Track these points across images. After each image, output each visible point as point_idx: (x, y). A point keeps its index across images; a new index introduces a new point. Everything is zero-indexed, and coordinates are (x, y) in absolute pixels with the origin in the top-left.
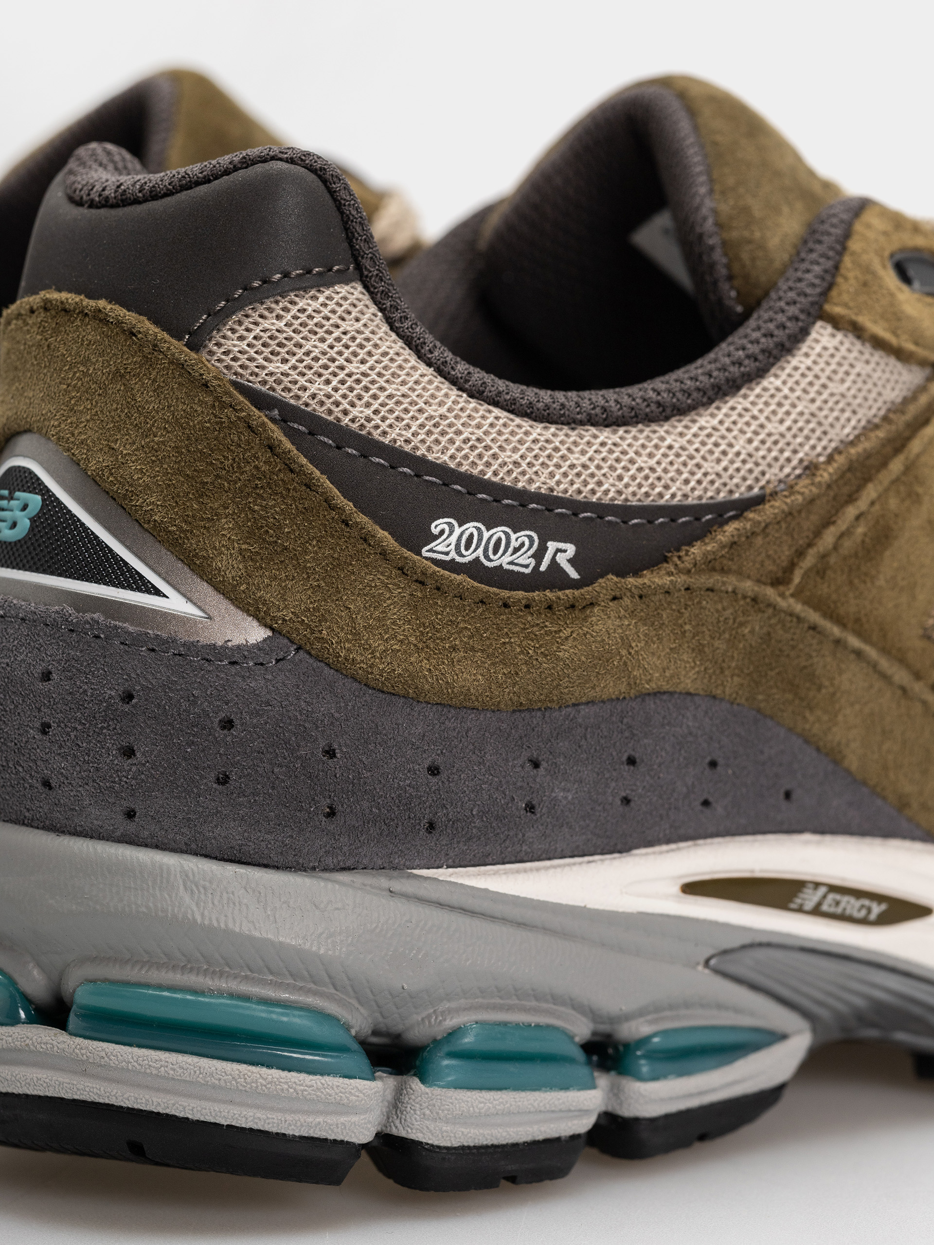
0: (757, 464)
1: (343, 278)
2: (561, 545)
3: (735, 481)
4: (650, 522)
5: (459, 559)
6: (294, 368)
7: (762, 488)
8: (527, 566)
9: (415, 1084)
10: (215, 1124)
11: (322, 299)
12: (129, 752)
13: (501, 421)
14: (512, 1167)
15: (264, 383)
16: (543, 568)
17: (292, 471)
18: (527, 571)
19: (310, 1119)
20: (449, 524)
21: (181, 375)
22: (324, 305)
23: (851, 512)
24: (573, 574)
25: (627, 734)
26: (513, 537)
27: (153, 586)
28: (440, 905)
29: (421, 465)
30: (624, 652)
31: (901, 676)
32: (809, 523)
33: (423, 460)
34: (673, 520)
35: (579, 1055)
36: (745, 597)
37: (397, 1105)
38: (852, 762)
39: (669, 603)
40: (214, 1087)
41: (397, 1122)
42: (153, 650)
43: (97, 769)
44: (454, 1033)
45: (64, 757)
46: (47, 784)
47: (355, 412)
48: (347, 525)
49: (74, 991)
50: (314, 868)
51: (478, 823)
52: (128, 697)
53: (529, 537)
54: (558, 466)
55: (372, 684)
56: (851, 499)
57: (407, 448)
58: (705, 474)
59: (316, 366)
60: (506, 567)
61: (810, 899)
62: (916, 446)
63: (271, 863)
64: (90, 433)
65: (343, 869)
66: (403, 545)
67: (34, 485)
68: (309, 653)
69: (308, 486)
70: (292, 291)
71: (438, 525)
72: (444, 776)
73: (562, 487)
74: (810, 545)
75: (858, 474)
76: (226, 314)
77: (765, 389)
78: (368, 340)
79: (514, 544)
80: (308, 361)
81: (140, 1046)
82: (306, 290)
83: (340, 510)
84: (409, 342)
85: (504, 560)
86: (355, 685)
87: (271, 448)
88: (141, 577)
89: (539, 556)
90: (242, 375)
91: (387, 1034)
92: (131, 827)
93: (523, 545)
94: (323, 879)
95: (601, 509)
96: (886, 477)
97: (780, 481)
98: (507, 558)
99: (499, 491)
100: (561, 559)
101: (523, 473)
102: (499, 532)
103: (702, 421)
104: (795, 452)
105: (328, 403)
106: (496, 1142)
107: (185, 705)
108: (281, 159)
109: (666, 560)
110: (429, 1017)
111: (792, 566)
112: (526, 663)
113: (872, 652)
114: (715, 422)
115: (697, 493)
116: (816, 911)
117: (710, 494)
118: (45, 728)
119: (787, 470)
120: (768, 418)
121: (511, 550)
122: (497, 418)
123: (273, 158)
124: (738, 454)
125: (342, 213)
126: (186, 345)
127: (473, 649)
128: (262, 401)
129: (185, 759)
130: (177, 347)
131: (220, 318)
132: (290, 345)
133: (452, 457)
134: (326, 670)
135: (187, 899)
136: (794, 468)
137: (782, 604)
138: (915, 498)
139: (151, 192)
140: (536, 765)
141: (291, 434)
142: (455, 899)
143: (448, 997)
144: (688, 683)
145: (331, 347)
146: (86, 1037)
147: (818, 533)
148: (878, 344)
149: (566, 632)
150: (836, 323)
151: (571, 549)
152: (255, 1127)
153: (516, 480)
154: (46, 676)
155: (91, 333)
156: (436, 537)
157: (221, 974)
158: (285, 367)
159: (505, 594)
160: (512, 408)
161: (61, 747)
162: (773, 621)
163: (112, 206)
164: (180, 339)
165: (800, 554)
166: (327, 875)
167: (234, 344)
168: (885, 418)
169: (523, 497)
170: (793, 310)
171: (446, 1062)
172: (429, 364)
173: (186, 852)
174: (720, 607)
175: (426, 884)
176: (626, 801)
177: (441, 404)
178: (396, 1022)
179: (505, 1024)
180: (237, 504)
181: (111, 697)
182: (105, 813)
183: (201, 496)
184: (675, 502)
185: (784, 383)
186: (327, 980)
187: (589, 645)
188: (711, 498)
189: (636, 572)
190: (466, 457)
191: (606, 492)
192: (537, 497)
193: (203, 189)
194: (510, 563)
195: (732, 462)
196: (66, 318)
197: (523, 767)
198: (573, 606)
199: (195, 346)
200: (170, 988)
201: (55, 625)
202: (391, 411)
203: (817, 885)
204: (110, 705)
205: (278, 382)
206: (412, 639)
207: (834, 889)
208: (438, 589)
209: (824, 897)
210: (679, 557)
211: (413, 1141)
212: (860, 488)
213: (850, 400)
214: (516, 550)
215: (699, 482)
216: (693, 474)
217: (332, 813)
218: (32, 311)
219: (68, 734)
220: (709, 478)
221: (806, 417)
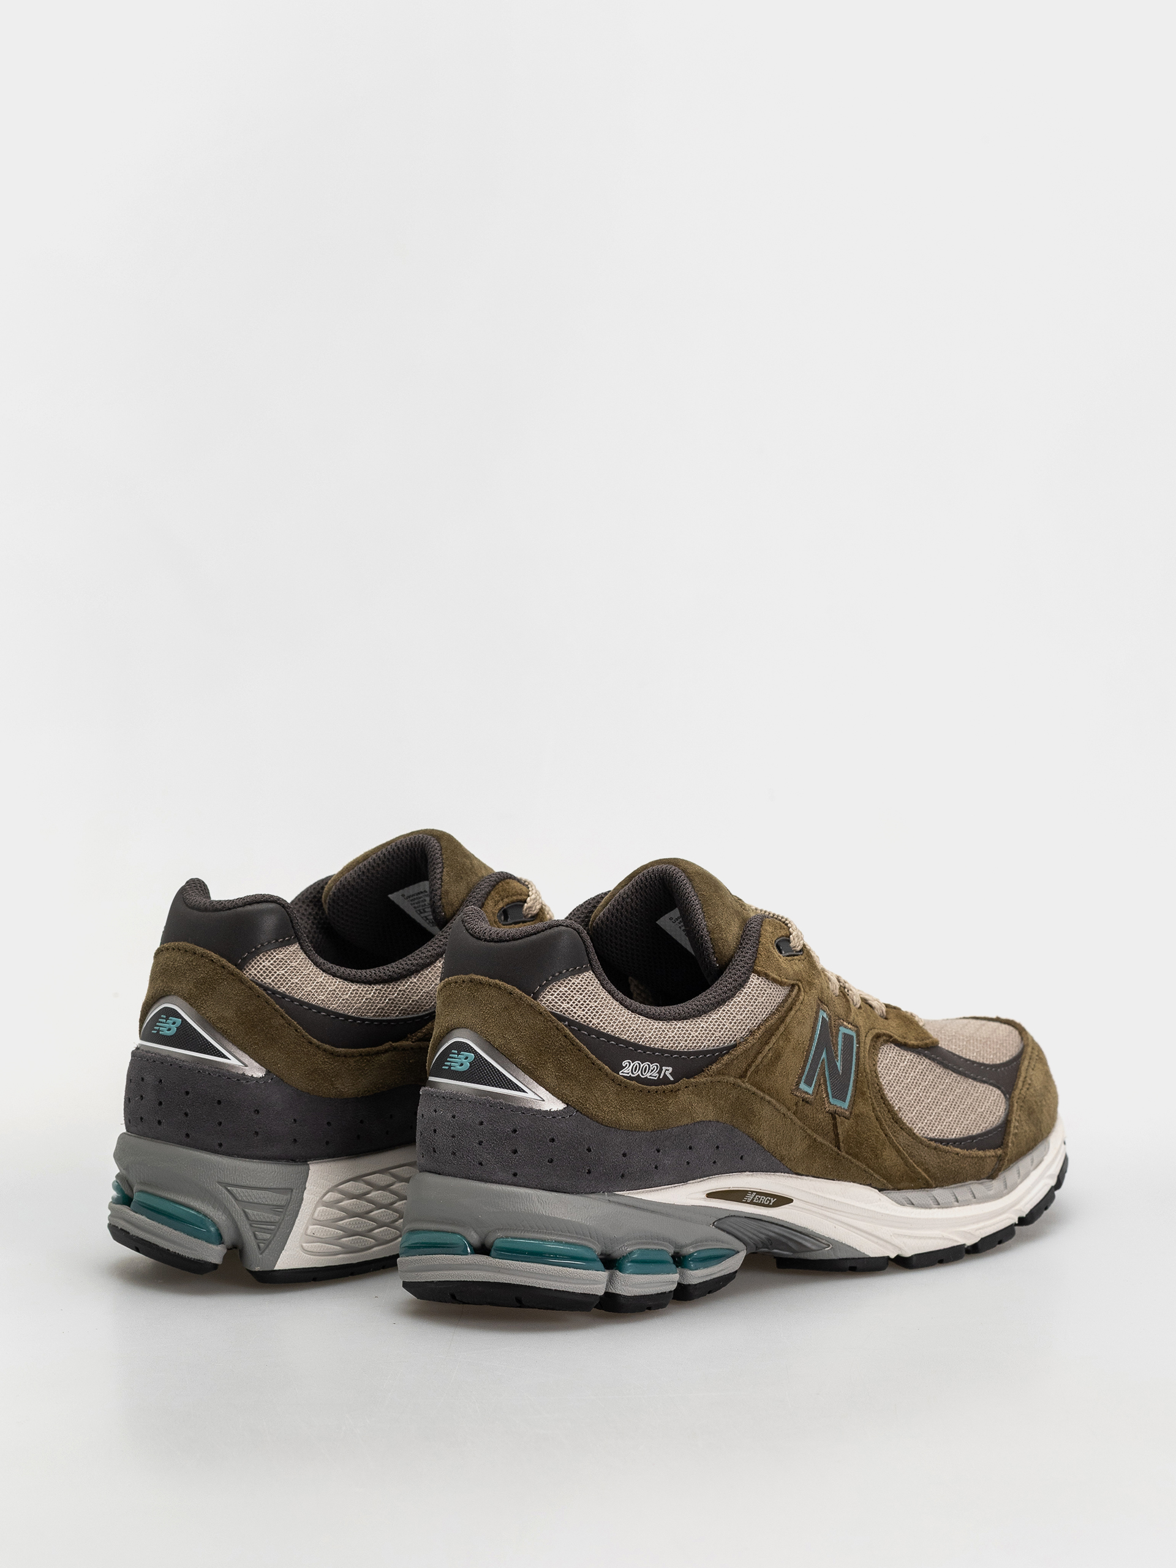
0: (733, 1032)
1: (586, 970)
2: (667, 1068)
3: (726, 1039)
4: (697, 1057)
5: (632, 1075)
6: (572, 1005)
7: (735, 1041)
8: (656, 1077)
9: (618, 1273)
10: (550, 1289)
11: (580, 979)
12: (515, 1152)
13: (644, 1021)
14: (650, 1303)
15: (561, 1011)
16: (661, 1077)
17: (573, 1045)
18: (656, 1078)
19: (584, 1287)
20: (629, 1062)
21: (531, 1010)
22: (581, 981)
23: (767, 1048)
24: (672, 1079)
25: (689, 1138)
26: (651, 1066)
27: (522, 1089)
28: (626, 1205)
29: (618, 1040)
30: (690, 1108)
31: (783, 1110)
32: (752, 1053)
33: (618, 1038)
34: (705, 1056)
35: (671, 1260)
36: (730, 1084)
37: (611, 1280)
38: (765, 1143)
39: (705, 1088)
40: (550, 1275)
41: (611, 1287)
42: (524, 1113)
43: (502, 1158)
44: (631, 1253)
45: (489, 1154)
46: (481, 1164)
47: (593, 1021)
48: (594, 1064)
49: (494, 1242)
50: (582, 1193)
51: (639, 1174)
52: (515, 1131)
53: (657, 1066)
54: (665, 1037)
55: (604, 1124)
56: (767, 1043)
57: (613, 1034)
58: (715, 1037)
59: (579, 1004)
60: (648, 1077)
61: (750, 1197)
62: (788, 1020)
63: (567, 1191)
64: (495, 1031)
65: (592, 1193)
66: (613, 1071)
67: (470, 1049)
68: (581, 1113)
69: (579, 1051)
70: (570, 976)
71: (625, 1063)
72: (628, 1157)
73: (666, 1046)
74: (753, 1062)
75: (769, 1033)
76: (547, 985)
77: (735, 1002)
78: (596, 993)
79: (651, 1068)
80: (576, 1003)
81: (522, 1261)
82: (574, 975)
83: (591, 1059)
84: (609, 992)
85: (648, 1075)
86: (597, 1124)
87: (566, 1036)
88: (517, 1086)
89: (660, 1073)
90: (553, 1009)
91: (605, 1255)
92: (515, 1179)
93: (654, 1069)
94: (587, 1197)
95: (680, 1053)
96: (778, 1033)
97: (741, 1038)
98: (649, 1074)
99: (645, 1048)
100: (668, 1073)
101: (653, 1041)
102: (646, 1064)
103: (713, 1016)
104: (746, 1026)
105: (584, 1019)
106: (645, 1294)
107: (537, 1134)
108: (563, 926)
109: (703, 1071)
110: (621, 1247)
111: (746, 1071)
112: (657, 1114)
113: (774, 1101)
114: (718, 1016)
115: (713, 1045)
116: (752, 1203)
117: (717, 1045)
118: (480, 1143)
119: (744, 1033)
120: (736, 1013)
121: (650, 1071)
122: (642, 1020)
123: (560, 925)
124: (727, 1028)
125: (585, 945)
126: (532, 998)
127: (639, 1109)
128: (561, 1018)
129: (537, 1154)
130: (529, 999)
131: (543, 987)
132: (570, 997)
133: (629, 1036)
134: (587, 1119)
135: (539, 1205)
136: (746, 1032)
137: (744, 1085)
138: (788, 1040)
139: (512, 937)
140: (658, 1151)
141: (572, 1031)
142: (631, 1203)
143: (629, 1240)
144: (711, 1117)
145: (584, 997)
146: (500, 1259)
147: (755, 1057)
148: (774, 981)
149: (670, 1101)
150: (759, 974)
151: (671, 1069)
152: (565, 1290)
153: (651, 1044)
154: (481, 1123)
155: (493, 992)
156: (625, 1067)
157: (551, 1234)
158: (569, 1005)
159: (649, 1087)
160: (647, 1016)
161: (487, 1150)
162: (740, 1092)
163: (495, 942)
164: (530, 995)
165: (750, 1066)
166: (587, 1195)
167: (549, 997)
168: (777, 1010)
169: (654, 1050)
170: (743, 970)
171: (629, 1264)
172: (617, 1001)
173: (536, 1188)
174: (722, 1088)
175: (621, 1197)
176: (688, 1163)
177: (623, 1016)
178: (609, 1251)
179: (648, 1249)
180: (554, 1058)
181: (508, 1131)
182: (505, 1174)
183: (540, 1055)
184: (705, 1049)
185: (742, 999)
186: (589, 1234)
187: (678, 1105)
188: (718, 1046)
189: (692, 1076)
190: (633, 1036)
191: (682, 1046)
192: (658, 1050)
193: (534, 937)
194: (650, 1076)
195: (725, 1032)
196: (482, 986)
197: (654, 1152)
198: (672, 1091)
199: (535, 998)
200: (533, 1240)
201: (484, 1104)
202: (606, 1020)
203: (752, 1192)
204: (508, 1134)
205: (566, 1011)
206: (618, 1107)
207: (758, 1193)
208: (626, 1087)
209: (755, 1197)
210: (708, 1070)
211: (617, 1294)
212: (770, 1038)
213: (765, 1004)
214: (652, 1071)
215: (713, 1040)
216: (711, 1037)
217: (589, 1172)
218: (464, 981)
219: (491, 1145)
220: (717, 1038)
221: (750, 1012)
